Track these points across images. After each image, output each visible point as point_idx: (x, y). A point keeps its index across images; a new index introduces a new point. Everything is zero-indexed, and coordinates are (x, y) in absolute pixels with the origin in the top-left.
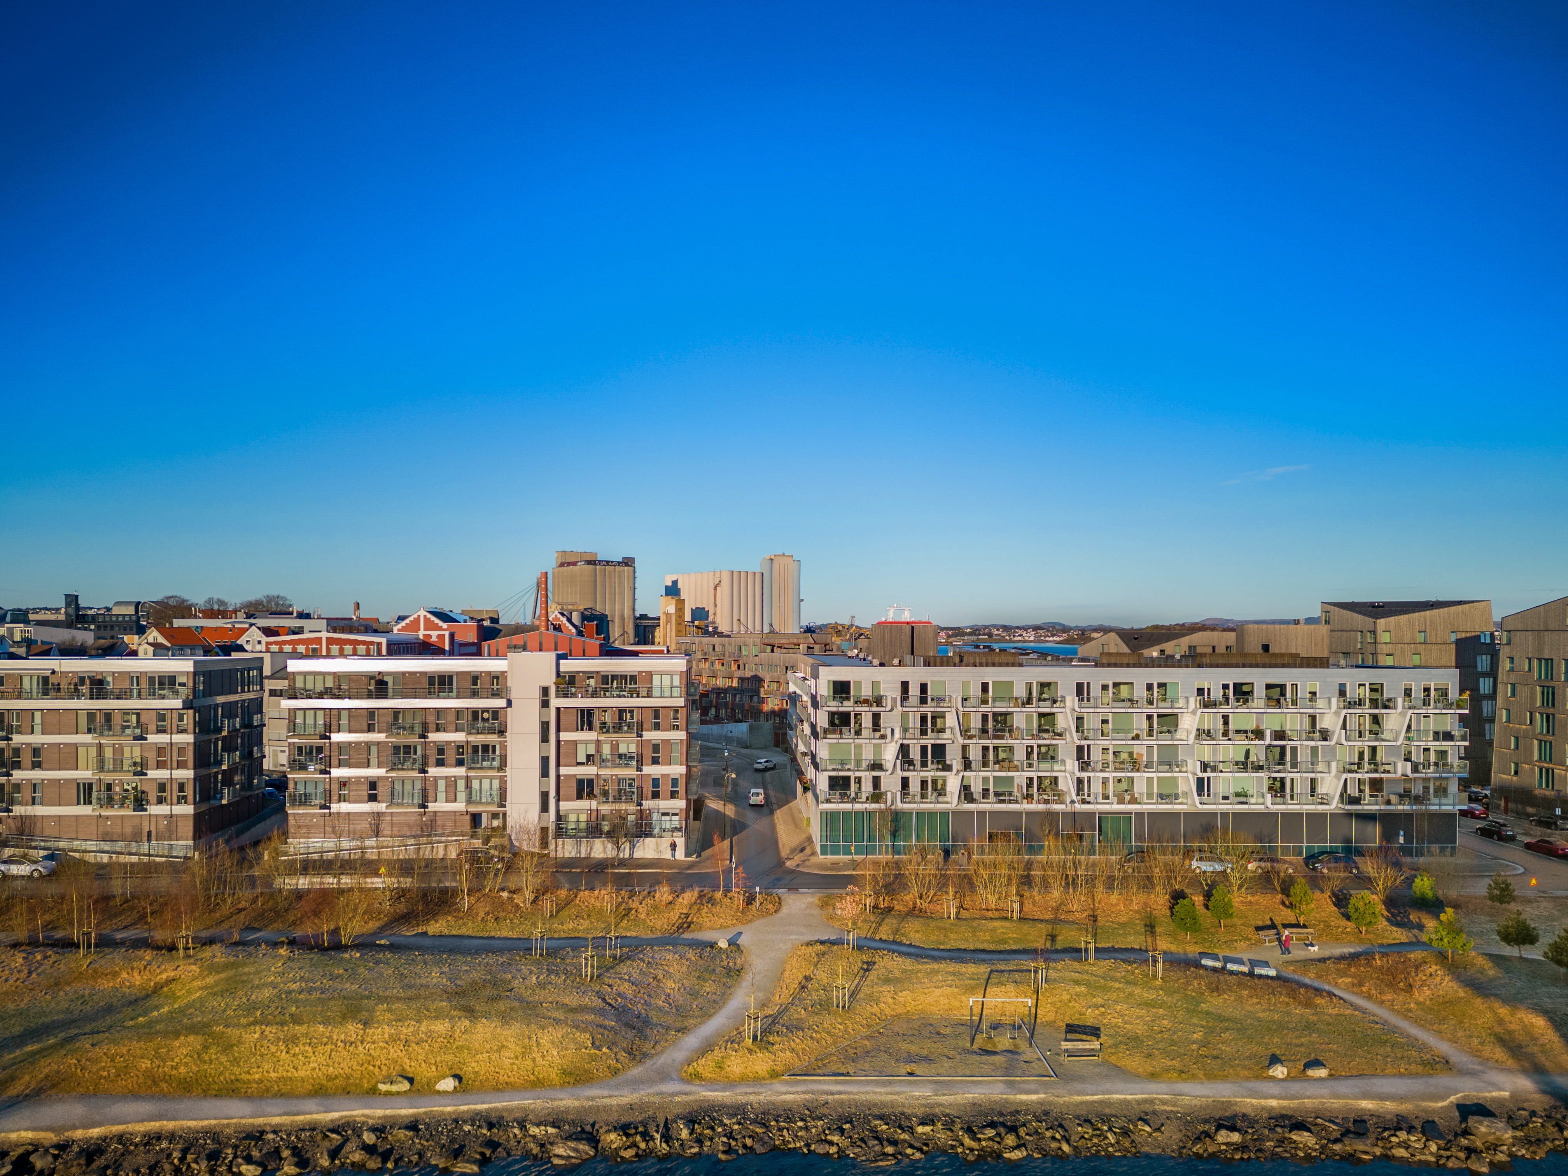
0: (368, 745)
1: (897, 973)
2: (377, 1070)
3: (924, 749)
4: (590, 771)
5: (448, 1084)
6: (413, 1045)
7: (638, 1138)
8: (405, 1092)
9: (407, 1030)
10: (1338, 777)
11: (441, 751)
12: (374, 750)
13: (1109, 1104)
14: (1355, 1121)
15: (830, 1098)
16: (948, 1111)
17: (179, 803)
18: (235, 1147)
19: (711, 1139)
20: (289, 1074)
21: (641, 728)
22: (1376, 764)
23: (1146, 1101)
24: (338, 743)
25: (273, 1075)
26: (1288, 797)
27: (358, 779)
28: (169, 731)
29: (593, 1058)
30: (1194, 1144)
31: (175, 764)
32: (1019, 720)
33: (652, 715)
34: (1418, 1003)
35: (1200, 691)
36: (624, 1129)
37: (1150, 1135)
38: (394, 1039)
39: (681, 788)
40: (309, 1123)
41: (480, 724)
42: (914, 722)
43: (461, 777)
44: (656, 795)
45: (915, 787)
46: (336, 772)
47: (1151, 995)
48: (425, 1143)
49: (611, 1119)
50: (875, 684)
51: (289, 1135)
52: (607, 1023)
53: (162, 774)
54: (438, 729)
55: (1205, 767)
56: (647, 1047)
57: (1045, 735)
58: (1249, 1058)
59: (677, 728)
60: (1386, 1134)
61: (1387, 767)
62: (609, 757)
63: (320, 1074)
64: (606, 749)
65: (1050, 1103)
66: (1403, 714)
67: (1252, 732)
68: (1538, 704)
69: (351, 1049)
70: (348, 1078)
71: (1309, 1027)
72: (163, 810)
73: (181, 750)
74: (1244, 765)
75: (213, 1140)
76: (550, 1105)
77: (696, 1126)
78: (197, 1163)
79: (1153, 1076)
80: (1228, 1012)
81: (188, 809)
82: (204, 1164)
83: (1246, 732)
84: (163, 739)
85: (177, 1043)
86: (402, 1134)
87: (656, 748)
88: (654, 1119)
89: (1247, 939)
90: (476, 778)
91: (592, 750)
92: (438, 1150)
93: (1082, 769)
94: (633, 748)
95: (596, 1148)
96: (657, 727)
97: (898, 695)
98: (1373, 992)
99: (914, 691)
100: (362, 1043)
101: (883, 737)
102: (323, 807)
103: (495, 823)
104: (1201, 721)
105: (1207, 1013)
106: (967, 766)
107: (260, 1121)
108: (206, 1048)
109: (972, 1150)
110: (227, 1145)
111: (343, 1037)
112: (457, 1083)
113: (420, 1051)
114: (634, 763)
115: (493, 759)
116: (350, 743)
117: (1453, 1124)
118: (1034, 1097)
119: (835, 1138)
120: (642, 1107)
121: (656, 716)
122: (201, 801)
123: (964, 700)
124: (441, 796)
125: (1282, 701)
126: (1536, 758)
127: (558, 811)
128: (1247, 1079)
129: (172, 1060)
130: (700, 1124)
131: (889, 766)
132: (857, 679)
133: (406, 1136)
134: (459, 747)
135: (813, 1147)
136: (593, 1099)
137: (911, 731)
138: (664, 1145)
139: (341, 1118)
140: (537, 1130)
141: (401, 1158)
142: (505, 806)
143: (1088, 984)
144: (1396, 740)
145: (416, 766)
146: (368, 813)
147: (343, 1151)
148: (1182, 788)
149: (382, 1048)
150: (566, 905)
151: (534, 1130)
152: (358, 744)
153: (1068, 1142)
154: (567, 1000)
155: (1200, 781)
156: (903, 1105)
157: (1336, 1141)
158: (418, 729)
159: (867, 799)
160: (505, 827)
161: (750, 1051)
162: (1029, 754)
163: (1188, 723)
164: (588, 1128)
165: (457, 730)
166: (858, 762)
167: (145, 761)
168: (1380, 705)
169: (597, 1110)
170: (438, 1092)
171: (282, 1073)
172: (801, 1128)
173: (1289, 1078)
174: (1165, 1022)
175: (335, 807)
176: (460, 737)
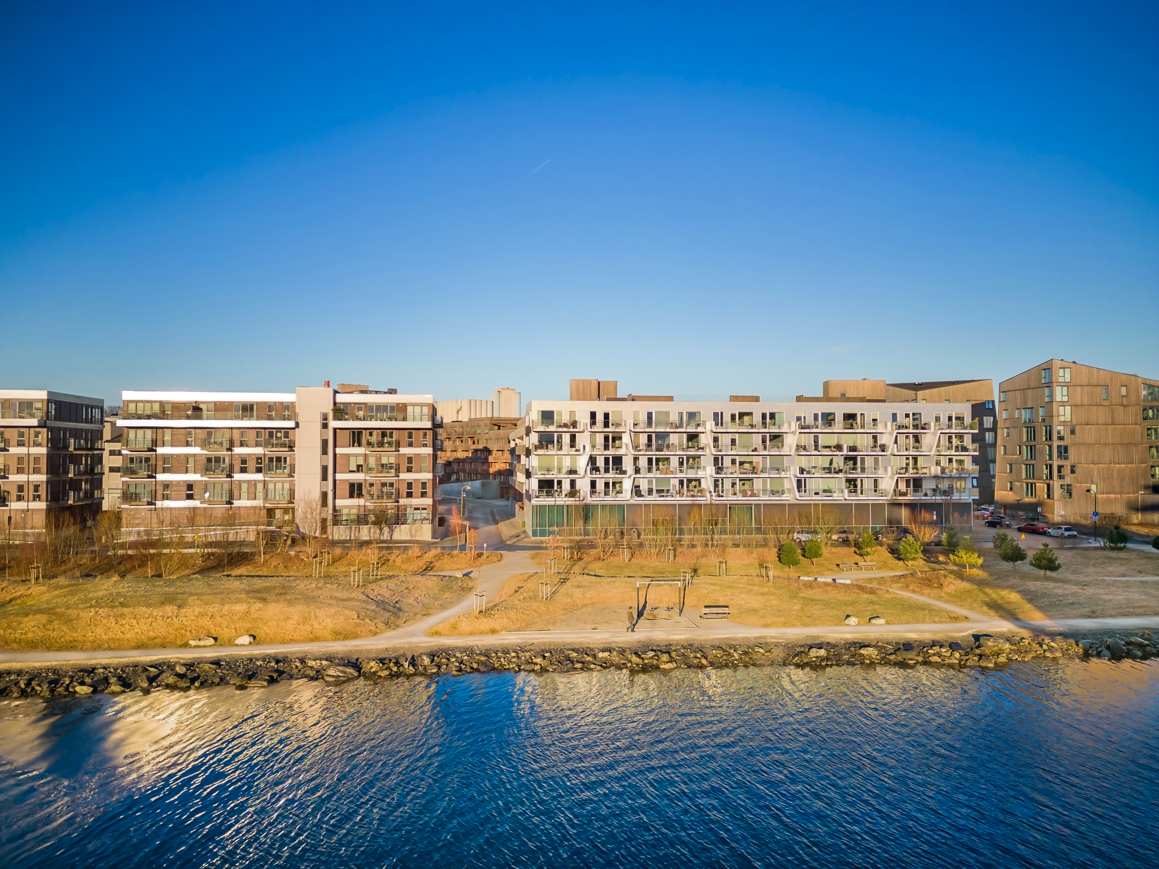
0: (187, 457)
1: (585, 583)
2: (188, 634)
3: (607, 460)
4: (359, 477)
5: (245, 640)
6: (218, 618)
7: (392, 664)
8: (211, 646)
9: (212, 609)
10: (892, 478)
11: (244, 462)
12: (191, 460)
13: (735, 639)
14: (904, 644)
15: (535, 641)
16: (620, 645)
17: (34, 500)
18: (72, 677)
19: (447, 665)
20: (118, 637)
21: (398, 445)
22: (917, 469)
23: (761, 637)
24: (163, 455)
25: (104, 637)
26: (859, 492)
27: (178, 483)
28: (27, 444)
29: (358, 625)
30: (793, 658)
31: (31, 470)
32: (674, 439)
33: (407, 435)
34: (947, 594)
35: (799, 419)
36: (382, 661)
37: (763, 655)
38: (202, 615)
39: (429, 490)
40: (133, 663)
41: (275, 442)
42: (600, 439)
43: (259, 481)
44: (410, 495)
45: (600, 486)
46: (161, 477)
47: (766, 590)
48: (226, 672)
49: (371, 656)
50: (572, 413)
51: (116, 670)
52: (368, 607)
53: (22, 478)
54: (242, 445)
55: (802, 471)
56: (399, 622)
57: (692, 449)
58: (832, 616)
59: (425, 445)
60: (925, 649)
61: (924, 471)
62: (374, 466)
63: (143, 637)
64: (372, 461)
65: (693, 640)
66: (934, 434)
67: (834, 447)
68: (1025, 439)
69: (168, 621)
70: (165, 638)
71: (872, 603)
72: (22, 505)
73: (37, 460)
74: (829, 470)
75: (54, 673)
76: (324, 650)
77: (436, 658)
78: (40, 686)
79: (766, 626)
80: (817, 597)
81: (42, 505)
82: (45, 686)
83: (829, 447)
84: (22, 450)
85: (26, 619)
86: (207, 667)
87: (410, 460)
88: (404, 655)
89: (831, 570)
90: (271, 482)
91: (361, 461)
92: (235, 675)
93: (718, 473)
94: (392, 460)
95: (359, 671)
96: (411, 445)
97: (588, 421)
98: (916, 589)
99: (600, 418)
100: (177, 617)
101: (577, 451)
102: (149, 503)
103: (287, 517)
104: (799, 439)
105: (804, 598)
106: (637, 471)
107: (93, 662)
108: (50, 622)
109: (638, 665)
110: (65, 676)
111: (161, 614)
112: (252, 639)
113: (223, 621)
114: (393, 471)
115: (285, 468)
116: (172, 455)
117: (970, 644)
118: (682, 637)
119: (539, 660)
120: (395, 650)
121: (410, 436)
122: (51, 500)
123: (635, 425)
124: (244, 495)
125: (854, 425)
126: (1024, 476)
127: (334, 506)
128: (830, 626)
129: (22, 629)
130: (438, 657)
131: (581, 471)
132: (559, 409)
133: (210, 668)
134: (258, 459)
135: (522, 667)
136: (357, 646)
137: (597, 447)
138: (411, 668)
139: (159, 659)
140: (314, 663)
141: (206, 681)
142: (293, 503)
143: (721, 585)
144: (930, 451)
145: (225, 472)
146: (185, 508)
147: (160, 679)
148: (787, 485)
149: (192, 620)
150: (340, 559)
151: (311, 663)
152: (178, 456)
153: (706, 658)
154: (339, 595)
155: (799, 482)
156: (588, 643)
157: (891, 654)
158: (226, 445)
159: (566, 495)
160: (293, 521)
161: (477, 618)
162: (681, 464)
163: (790, 441)
164: (354, 661)
165: (257, 445)
166: (560, 471)
167: (7, 468)
168: (919, 427)
169: (361, 652)
170: (237, 645)
171: (111, 635)
172: (514, 657)
173: (859, 624)
174: (775, 602)
175: (159, 504)
176: (259, 451)
